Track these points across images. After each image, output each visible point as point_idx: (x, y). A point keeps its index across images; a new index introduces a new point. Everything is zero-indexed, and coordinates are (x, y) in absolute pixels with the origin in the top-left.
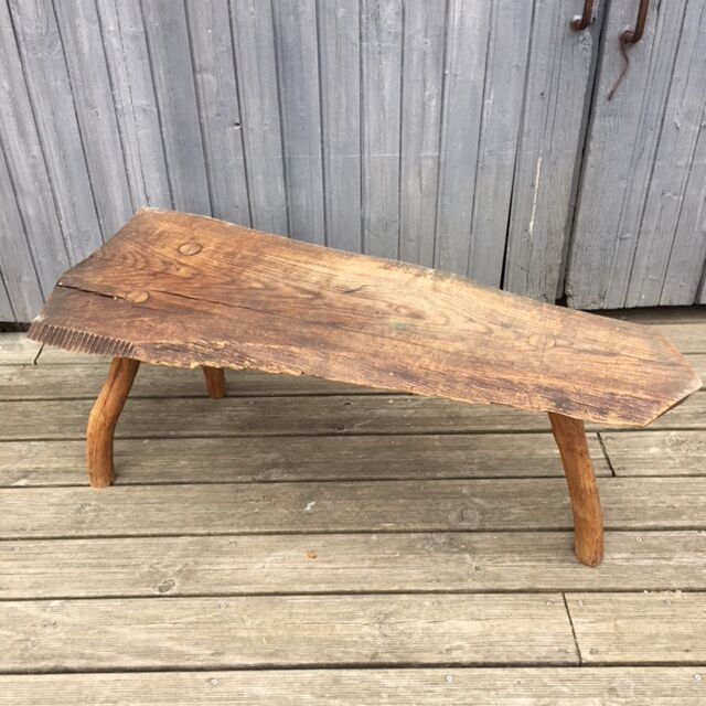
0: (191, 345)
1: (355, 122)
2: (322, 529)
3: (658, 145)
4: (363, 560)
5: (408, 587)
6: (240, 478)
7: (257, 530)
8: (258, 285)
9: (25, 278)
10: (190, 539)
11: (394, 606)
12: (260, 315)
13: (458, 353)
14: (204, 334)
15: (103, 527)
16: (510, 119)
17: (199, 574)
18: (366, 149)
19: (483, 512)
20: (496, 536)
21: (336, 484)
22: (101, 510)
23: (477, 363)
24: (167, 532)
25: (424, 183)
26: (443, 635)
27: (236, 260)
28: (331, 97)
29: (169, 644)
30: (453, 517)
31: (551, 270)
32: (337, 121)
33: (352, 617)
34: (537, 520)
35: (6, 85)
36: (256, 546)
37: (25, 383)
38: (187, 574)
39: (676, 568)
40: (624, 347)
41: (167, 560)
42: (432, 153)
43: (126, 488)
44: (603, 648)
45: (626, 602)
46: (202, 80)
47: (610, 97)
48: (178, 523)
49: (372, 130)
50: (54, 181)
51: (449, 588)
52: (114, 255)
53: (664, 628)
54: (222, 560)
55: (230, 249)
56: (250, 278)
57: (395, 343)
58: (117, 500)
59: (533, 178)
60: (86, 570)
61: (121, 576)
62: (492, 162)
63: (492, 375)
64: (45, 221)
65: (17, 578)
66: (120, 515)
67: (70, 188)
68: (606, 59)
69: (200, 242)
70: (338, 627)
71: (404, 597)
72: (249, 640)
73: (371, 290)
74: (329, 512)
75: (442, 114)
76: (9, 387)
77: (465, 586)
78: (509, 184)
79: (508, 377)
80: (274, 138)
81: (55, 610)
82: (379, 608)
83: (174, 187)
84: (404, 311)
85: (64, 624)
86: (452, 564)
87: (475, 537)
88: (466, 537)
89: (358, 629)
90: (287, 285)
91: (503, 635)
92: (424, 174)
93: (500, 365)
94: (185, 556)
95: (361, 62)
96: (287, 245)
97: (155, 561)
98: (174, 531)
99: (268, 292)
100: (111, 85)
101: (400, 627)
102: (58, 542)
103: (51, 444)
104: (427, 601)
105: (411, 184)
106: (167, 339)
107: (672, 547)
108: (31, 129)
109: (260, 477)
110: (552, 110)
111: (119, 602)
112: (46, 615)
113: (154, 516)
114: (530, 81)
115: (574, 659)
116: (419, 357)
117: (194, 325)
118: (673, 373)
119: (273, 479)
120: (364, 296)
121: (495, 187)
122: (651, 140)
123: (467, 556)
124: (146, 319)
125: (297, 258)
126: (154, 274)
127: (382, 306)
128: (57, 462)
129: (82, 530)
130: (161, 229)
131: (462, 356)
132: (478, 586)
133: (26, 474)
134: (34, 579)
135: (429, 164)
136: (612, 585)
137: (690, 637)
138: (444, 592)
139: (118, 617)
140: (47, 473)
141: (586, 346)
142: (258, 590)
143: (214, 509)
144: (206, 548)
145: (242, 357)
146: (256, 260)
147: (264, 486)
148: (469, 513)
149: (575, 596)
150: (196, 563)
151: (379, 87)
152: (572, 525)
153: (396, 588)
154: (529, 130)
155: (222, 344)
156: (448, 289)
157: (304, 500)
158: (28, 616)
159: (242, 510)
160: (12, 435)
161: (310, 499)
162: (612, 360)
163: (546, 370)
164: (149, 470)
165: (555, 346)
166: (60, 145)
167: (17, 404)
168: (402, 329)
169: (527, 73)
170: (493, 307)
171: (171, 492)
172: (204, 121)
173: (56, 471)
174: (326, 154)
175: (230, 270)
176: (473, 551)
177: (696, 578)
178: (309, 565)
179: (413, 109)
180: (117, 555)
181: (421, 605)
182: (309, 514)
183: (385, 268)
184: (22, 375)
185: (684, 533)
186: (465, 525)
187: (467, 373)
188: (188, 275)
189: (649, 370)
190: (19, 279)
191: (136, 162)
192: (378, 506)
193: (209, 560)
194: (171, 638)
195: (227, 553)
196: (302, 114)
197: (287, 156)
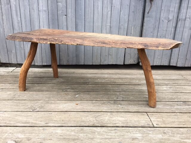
0: (48, 39)
1: (92, 16)
2: (80, 100)
3: (159, 25)
4: (91, 106)
5: (103, 111)
6: (59, 91)
7: (62, 99)
9: (13, 51)
10: (43, 101)
11: (99, 114)
13: (118, 40)
15: (20, 98)
16: (126, 17)
17: (45, 107)
18: (94, 23)
19: (123, 97)
20: (127, 102)
21: (84, 92)
22: (20, 95)
23: (123, 41)
25: (107, 31)
26: (114, 120)
27: (63, 33)
28: (87, 10)
30: (115, 98)
31: (136, 55)
32: (88, 15)
33: (87, 116)
36: (62, 103)
37: (8, 75)
38: (41, 107)
39: (176, 109)
41: (36, 105)
42: (109, 24)
43: (28, 92)
44: (160, 124)
45: (164, 115)
46: (59, 5)
47: (148, 13)
48: (41, 98)
49: (96, 18)
51: (115, 111)
53: (177, 120)
58: (25, 94)
59: (131, 31)
60: (13, 106)
61: (22, 107)
62: (122, 27)
63: (127, 42)
68: (147, 4)
69: (54, 31)
70: (83, 118)
72: (57, 121)
74: (82, 97)
75: (111, 16)
76: (4, 75)
77: (119, 111)
79: (131, 42)
80: (74, 19)
82: (95, 115)
84: (103, 37)
85: (2, 116)
86: (115, 107)
87: (121, 102)
88: (119, 102)
89: (90, 119)
91: (131, 121)
92: (107, 29)
94: (42, 104)
95: (94, 2)
96: (75, 32)
97: (33, 105)
98: (39, 99)
101: (101, 118)
102: (7, 101)
104: (109, 114)
106: (42, 37)
107: (174, 105)
110: (135, 16)
114: (130, 9)
115: (152, 126)
116: (108, 40)
117: (50, 37)
119: (68, 91)
120: (94, 36)
121: (123, 33)
122: (157, 23)
123: (119, 105)
126: (42, 33)
128: (11, 87)
129: (14, 99)
132: (123, 111)
133: (2, 89)
135: (108, 27)
136: (160, 111)
137: (183, 122)
139: (19, 115)
140: (8, 89)
142: (61, 111)
143: (51, 96)
144: (48, 103)
145: (61, 41)
146: (68, 33)
147: (65, 92)
148: (119, 98)
149: (150, 113)
150: (44, 105)
151: (98, 8)
153: (100, 111)
154: (130, 20)
159: (59, 96)
161: (77, 94)
164: (35, 89)
166: (25, 18)
167: (5, 78)
169: (130, 7)
170: (126, 37)
171: (40, 93)
172: (58, 14)
174: (85, 23)
176: (121, 104)
177: (182, 111)
178: (76, 106)
179: (105, 13)
180: (22, 103)
181: (107, 114)
182: (76, 97)
184: (8, 73)
185: (176, 102)
186: (118, 100)
188: (50, 34)
190: (11, 52)
191: (42, 23)
192: (95, 96)
193: (48, 105)
194: (33, 120)
195: (53, 104)
196: (80, 14)
197: (76, 23)
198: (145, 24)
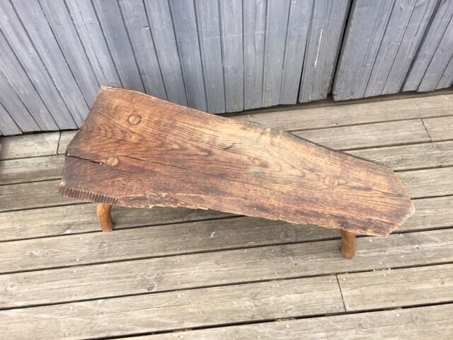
0: (148, 196)
1: (216, 19)
2: (220, 248)
3: (389, 19)
4: (242, 264)
5: (265, 278)
6: (176, 221)
7: (189, 251)
8: (176, 147)
9: (41, 111)
10: (157, 259)
11: (259, 289)
12: (181, 171)
13: (288, 194)
14: (154, 188)
15: (114, 256)
16: (306, 11)
17: (165, 279)
18: (223, 33)
19: (297, 231)
20: (304, 245)
21: (224, 220)
22: (111, 245)
23: (300, 200)
24: (146, 256)
25: (257, 47)
26: (283, 303)
27: (162, 127)
28: (201, 8)
29: (158, 319)
30: (282, 235)
31: (325, 82)
32: (205, 19)
33: (239, 297)
34: (323, 234)
35: (6, 17)
36: (190, 261)
37: (55, 168)
38: (159, 280)
39: (388, 256)
40: (374, 184)
41: (149, 273)
42: (260, 32)
43: (121, 231)
44: (355, 304)
45: (366, 277)
46: (123, 5)
48: (150, 250)
49: (226, 24)
50: (46, 64)
51: (283, 277)
52: (93, 128)
53: (382, 290)
54: (174, 270)
55: (157, 119)
56: (171, 141)
57: (255, 188)
58: (118, 239)
59: (318, 40)
60: (111, 281)
61: (128, 283)
62: (294, 33)
63: (307, 208)
64: (45, 84)
65: (79, 289)
66: (121, 248)
67: (56, 67)
69: (139, 113)
70: (234, 303)
71: (263, 284)
72: (194, 313)
73: (238, 146)
74: (222, 238)
75: (266, 10)
76: (47, 171)
77: (291, 275)
78: (304, 44)
79: (315, 210)
80: (170, 32)
81: (101, 305)
82: (252, 291)
83: (115, 61)
84: (257, 162)
85: (107, 313)
86: (284, 263)
87: (294, 246)
88: (289, 246)
89: (244, 304)
90: (192, 145)
91: (310, 300)
92: (256, 44)
93: (311, 201)
94: (157, 269)
96: (188, 114)
97: (143, 273)
98: (149, 255)
99: (182, 152)
100: (69, 12)
101: (263, 300)
102: (94, 266)
103: (78, 206)
104: (274, 284)
105: (250, 49)
106: (135, 193)
107: (386, 244)
108: (26, 39)
109: (185, 219)
110: (330, 4)
111: (130, 298)
112: (97, 308)
113: (137, 246)
115: (343, 310)
116: (269, 198)
117: (146, 182)
118: (400, 203)
119: (193, 219)
120: (234, 152)
121: (296, 46)
122: (386, 16)
123: (291, 258)
124: (121, 179)
125: (195, 123)
126: (118, 141)
127: (245, 158)
128: (83, 218)
129: (104, 258)
130: (115, 104)
131: (291, 196)
132: (297, 275)
133: (69, 226)
134: (87, 289)
135: (259, 38)
136: (359, 268)
137: (394, 294)
138: (281, 279)
139: (132, 307)
140: (79, 225)
141: (355, 184)
142: (194, 286)
143: (166, 240)
144: (166, 264)
145: (176, 201)
146: (173, 127)
147: (189, 224)
148: (290, 233)
149: (342, 276)
150: (163, 273)
152: (340, 235)
153: (259, 279)
154: (317, 15)
155: (164, 195)
156: (279, 144)
157: (209, 231)
158: (89, 309)
159: (180, 240)
160: (56, 202)
161: (212, 230)
162: (368, 194)
163: (335, 204)
164: (130, 219)
165: (339, 184)
166: (46, 46)
167: (54, 182)
168: (257, 175)
170: (304, 156)
171: (143, 231)
172: (127, 26)
173: (84, 223)
174: (200, 38)
175: (159, 135)
176: (293, 255)
177: (398, 261)
178: (218, 269)
179: (250, 10)
180: (124, 271)
181: (271, 287)
182: (213, 239)
183: (244, 129)
184: (53, 162)
186: (288, 240)
187: (294, 208)
188: (137, 141)
189: (388, 201)
191: (91, 51)
192: (246, 232)
193: (169, 270)
194: (158, 316)
195: (177, 265)
196: (185, 18)
197: (178, 40)
198: (353, 22)
